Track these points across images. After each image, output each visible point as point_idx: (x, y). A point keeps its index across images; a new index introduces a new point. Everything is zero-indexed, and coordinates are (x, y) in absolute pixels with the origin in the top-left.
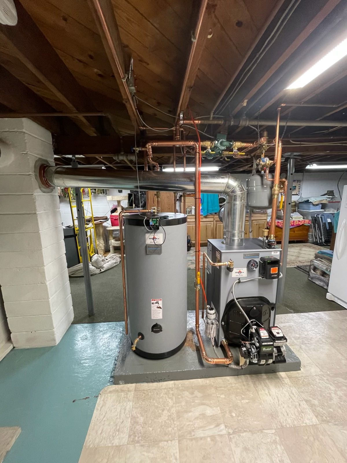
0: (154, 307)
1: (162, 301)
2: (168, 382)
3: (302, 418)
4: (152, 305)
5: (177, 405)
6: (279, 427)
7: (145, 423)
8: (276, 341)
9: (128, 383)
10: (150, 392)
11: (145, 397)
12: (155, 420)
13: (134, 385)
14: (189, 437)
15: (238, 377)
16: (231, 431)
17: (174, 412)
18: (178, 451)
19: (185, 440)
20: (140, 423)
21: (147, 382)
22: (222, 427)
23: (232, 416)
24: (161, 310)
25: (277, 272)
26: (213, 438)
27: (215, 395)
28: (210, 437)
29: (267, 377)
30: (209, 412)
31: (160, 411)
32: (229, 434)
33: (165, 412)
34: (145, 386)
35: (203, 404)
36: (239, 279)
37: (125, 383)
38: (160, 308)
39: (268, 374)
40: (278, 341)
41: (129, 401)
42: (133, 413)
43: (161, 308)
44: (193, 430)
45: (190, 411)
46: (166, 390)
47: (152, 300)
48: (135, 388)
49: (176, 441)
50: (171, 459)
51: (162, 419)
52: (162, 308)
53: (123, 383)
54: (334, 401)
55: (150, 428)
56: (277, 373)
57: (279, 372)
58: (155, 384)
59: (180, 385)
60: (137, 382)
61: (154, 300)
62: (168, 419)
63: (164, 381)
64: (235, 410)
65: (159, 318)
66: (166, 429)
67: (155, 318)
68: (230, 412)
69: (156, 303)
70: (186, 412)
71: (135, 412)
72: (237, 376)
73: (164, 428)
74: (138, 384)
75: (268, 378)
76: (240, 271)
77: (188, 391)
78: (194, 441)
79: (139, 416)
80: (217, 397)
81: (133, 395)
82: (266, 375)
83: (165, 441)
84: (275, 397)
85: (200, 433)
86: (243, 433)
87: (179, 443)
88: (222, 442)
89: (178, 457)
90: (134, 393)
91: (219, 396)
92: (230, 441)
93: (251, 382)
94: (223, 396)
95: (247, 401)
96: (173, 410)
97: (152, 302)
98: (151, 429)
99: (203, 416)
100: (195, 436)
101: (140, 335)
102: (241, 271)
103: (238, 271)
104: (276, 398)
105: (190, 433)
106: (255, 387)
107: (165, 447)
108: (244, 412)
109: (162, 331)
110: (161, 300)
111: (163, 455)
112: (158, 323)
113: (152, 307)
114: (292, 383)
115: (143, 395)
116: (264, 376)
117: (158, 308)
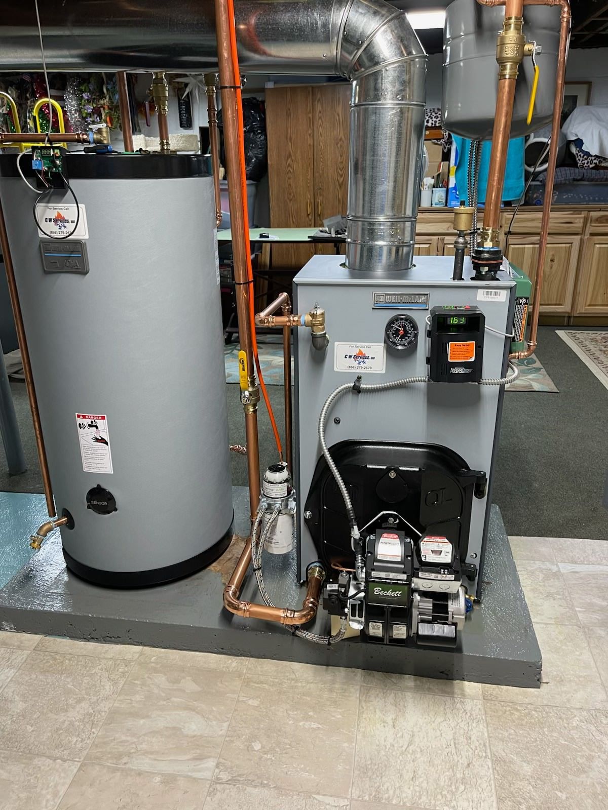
0: (86, 436)
1: (106, 421)
2: (127, 646)
3: (453, 793)
4: (81, 431)
5: (119, 698)
6: (367, 798)
7: (23, 716)
8: (420, 574)
9: (26, 632)
10: (70, 660)
11: (50, 666)
12: (50, 715)
13: (38, 637)
14: (111, 763)
15: (327, 670)
16: (225, 776)
17: (106, 709)
18: (69, 781)
19: (97, 768)
20: (13, 712)
21: (73, 637)
22: (211, 763)
23: (249, 748)
24: (106, 449)
25: (473, 359)
26: (169, 780)
27: (236, 696)
28: (162, 775)
29: (416, 686)
30: (194, 726)
31: (71, 701)
32: (218, 781)
33: (84, 705)
34: (64, 644)
35: (187, 708)
36: (359, 378)
37: (18, 630)
38: (103, 441)
39: (425, 679)
40: (427, 575)
41: (10, 666)
42: (6, 690)
43: (106, 443)
44: (129, 754)
45: (148, 717)
46: (110, 663)
47: (79, 416)
48: (38, 644)
49: (76, 763)
50: (44, 792)
51: (68, 717)
52: (108, 440)
53: (11, 628)
54: (587, 777)
55: (29, 727)
56: (456, 682)
57: (463, 679)
58: (91, 645)
59: (153, 659)
60: (47, 633)
61: (84, 417)
62: (80, 720)
63: (116, 643)
64: (268, 736)
65: (102, 471)
66: (66, 736)
67: (91, 471)
68: (253, 738)
69: (90, 426)
70: (135, 715)
71: (12, 690)
72: (324, 667)
73: (61, 734)
74: (50, 639)
75: (417, 689)
76: (361, 352)
77: (165, 675)
78: (118, 774)
79: (17, 698)
80: (238, 701)
81: (25, 656)
82: (415, 681)
83: (49, 757)
84: (406, 735)
85: (143, 763)
86: (255, 787)
87: (79, 769)
88: (186, 792)
89: (62, 793)
90: (28, 656)
91: (245, 699)
92: (209, 794)
93: (358, 687)
94: (255, 703)
95: (315, 725)
96: (105, 706)
97: (80, 421)
98: (30, 729)
99: (175, 731)
100: (127, 766)
101: (64, 516)
102: (364, 351)
103: (354, 352)
104: (407, 737)
105: (120, 756)
106: (360, 701)
107: (42, 768)
108: (288, 746)
109: (116, 510)
110: (103, 418)
111: (29, 780)
112: (104, 486)
113: (80, 437)
114: (486, 713)
115: (47, 662)
116: (409, 681)
117: (97, 440)
